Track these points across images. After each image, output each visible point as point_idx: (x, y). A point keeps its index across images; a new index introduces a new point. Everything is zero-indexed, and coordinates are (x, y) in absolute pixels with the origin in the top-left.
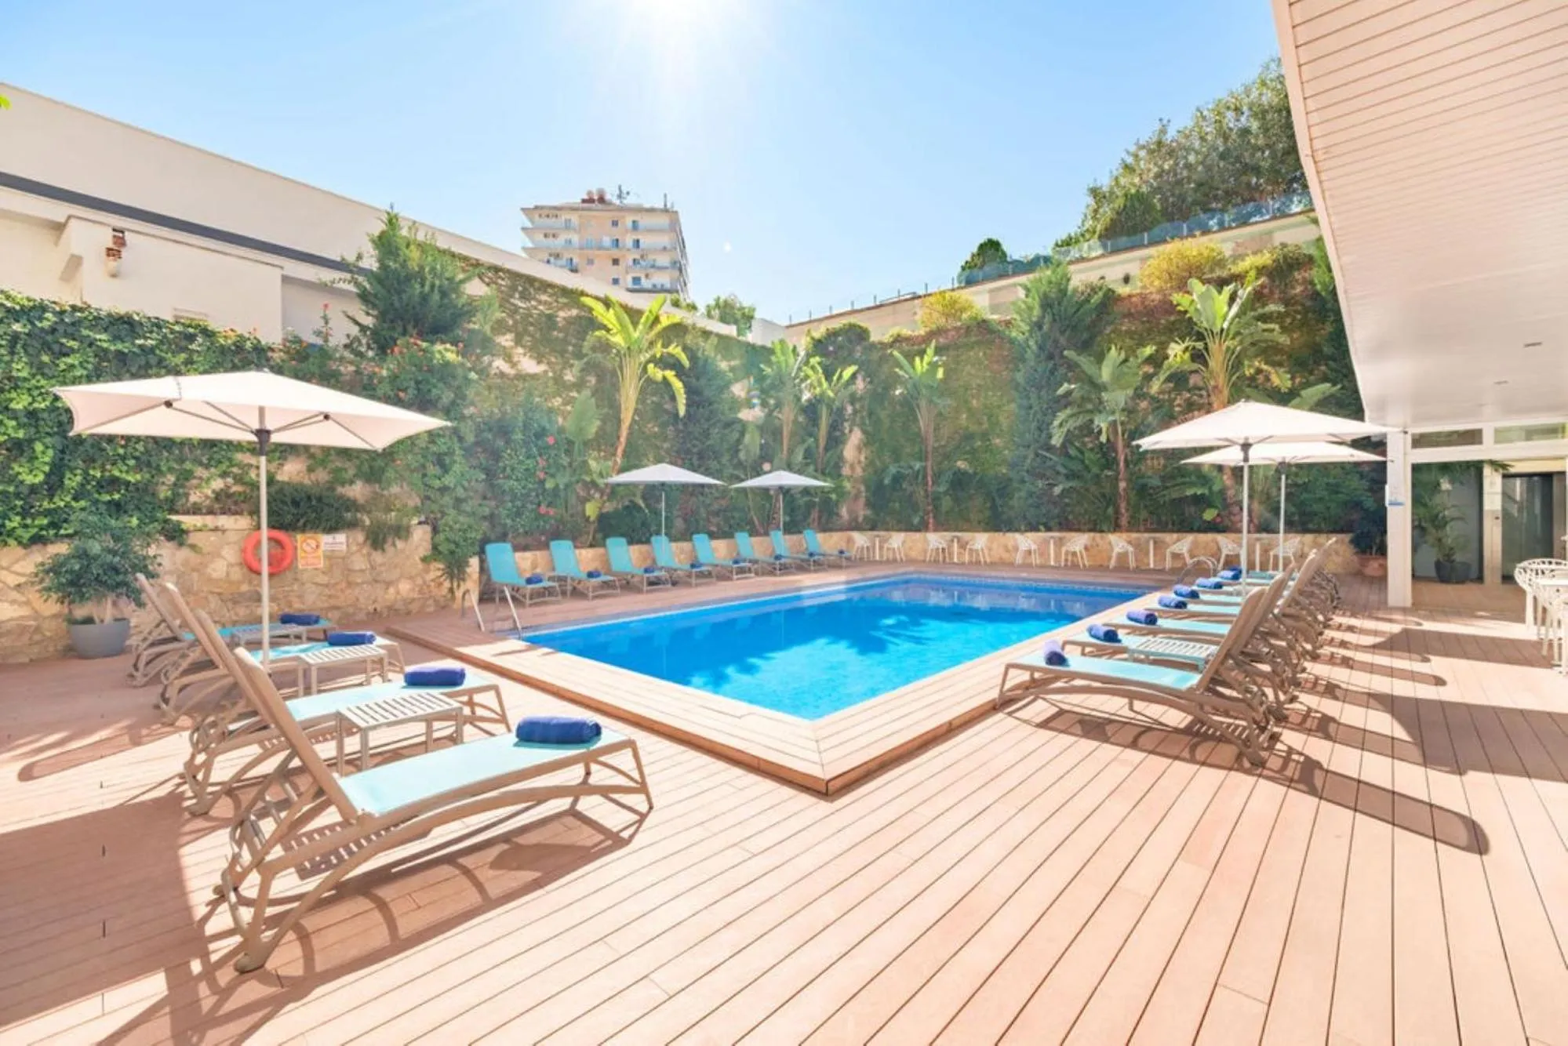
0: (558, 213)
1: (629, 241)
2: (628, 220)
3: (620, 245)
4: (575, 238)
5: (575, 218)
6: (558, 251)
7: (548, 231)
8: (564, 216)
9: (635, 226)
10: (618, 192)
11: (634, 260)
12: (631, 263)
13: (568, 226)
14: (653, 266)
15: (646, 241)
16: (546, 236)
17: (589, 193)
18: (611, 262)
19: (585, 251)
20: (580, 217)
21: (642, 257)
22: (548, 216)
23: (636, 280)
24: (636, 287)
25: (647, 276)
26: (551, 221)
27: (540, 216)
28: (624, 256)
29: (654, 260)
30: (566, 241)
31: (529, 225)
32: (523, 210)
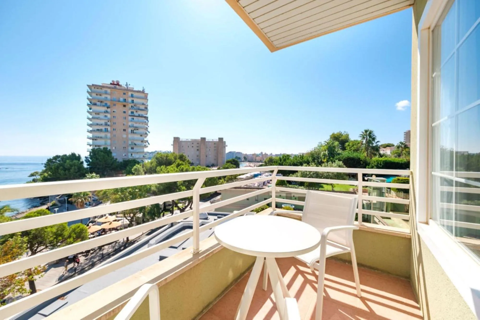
0: (102, 88)
1: (130, 100)
2: (130, 93)
3: (126, 101)
4: (109, 97)
5: (109, 91)
6: (102, 100)
7: (97, 93)
8: (104, 89)
9: (132, 96)
10: (126, 84)
11: (132, 106)
12: (131, 107)
13: (106, 93)
14: (139, 109)
15: (136, 100)
16: (97, 95)
17: (113, 81)
18: (123, 106)
19: (113, 102)
20: (111, 90)
21: (135, 106)
22: (98, 88)
23: (132, 112)
24: (132, 114)
25: (136, 112)
26: (99, 90)
27: (95, 88)
28: (128, 105)
29: (139, 107)
30: (105, 97)
31: (90, 91)
32: (88, 85)
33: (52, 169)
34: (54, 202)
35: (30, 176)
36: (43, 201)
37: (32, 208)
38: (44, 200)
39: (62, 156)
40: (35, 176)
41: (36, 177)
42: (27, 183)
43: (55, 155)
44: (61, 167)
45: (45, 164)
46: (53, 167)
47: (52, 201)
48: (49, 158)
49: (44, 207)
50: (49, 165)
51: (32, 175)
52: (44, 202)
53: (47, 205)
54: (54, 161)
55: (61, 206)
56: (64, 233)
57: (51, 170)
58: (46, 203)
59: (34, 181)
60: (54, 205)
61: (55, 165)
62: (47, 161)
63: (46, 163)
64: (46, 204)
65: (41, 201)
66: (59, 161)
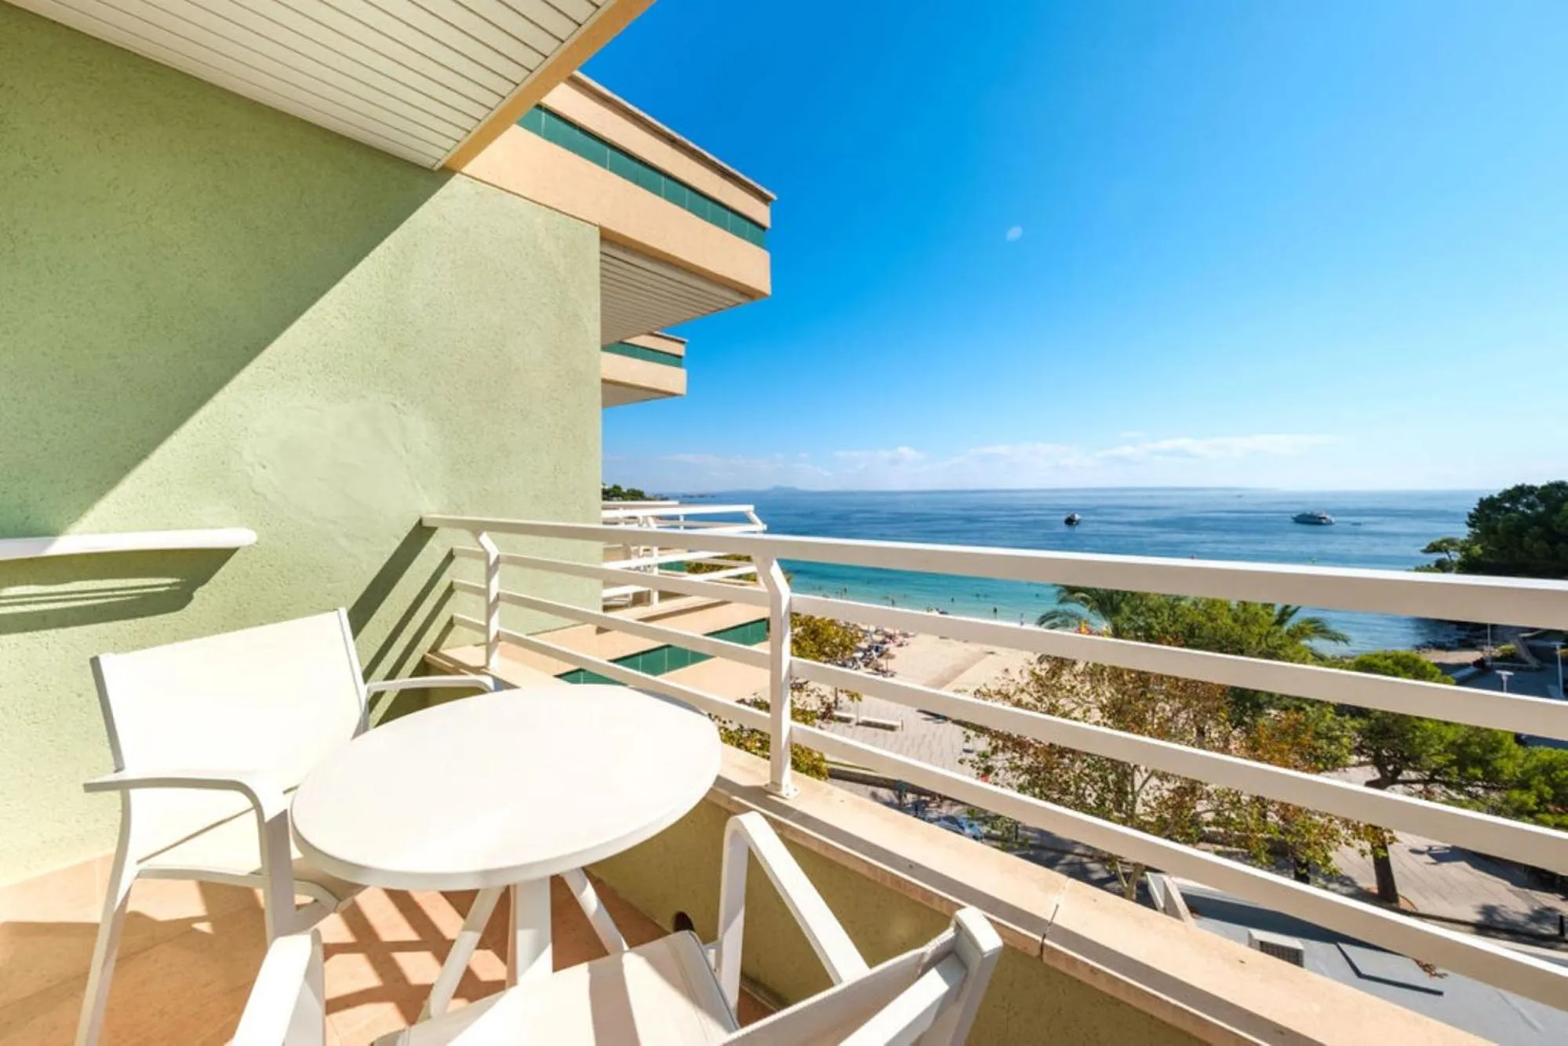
33: (1494, 531)
34: (1510, 647)
35: (1425, 551)
36: (1469, 636)
37: (1428, 647)
38: (1470, 634)
39: (1543, 488)
40: (1446, 551)
41: (1450, 556)
42: (1418, 570)
43: (1510, 486)
44: (1536, 528)
45: (1471, 516)
46: (1500, 526)
47: (1506, 642)
48: (1486, 496)
49: (1470, 656)
50: (1489, 519)
51: (1434, 548)
52: (1475, 641)
53: (1482, 650)
54: (1507, 505)
55: (1538, 670)
56: (1495, 759)
57: (1492, 537)
58: (1478, 644)
59: (1442, 567)
60: (1509, 659)
61: (1510, 519)
62: (1477, 507)
63: (1472, 511)
64: (1478, 647)
65: (1463, 634)
66: (1529, 506)
